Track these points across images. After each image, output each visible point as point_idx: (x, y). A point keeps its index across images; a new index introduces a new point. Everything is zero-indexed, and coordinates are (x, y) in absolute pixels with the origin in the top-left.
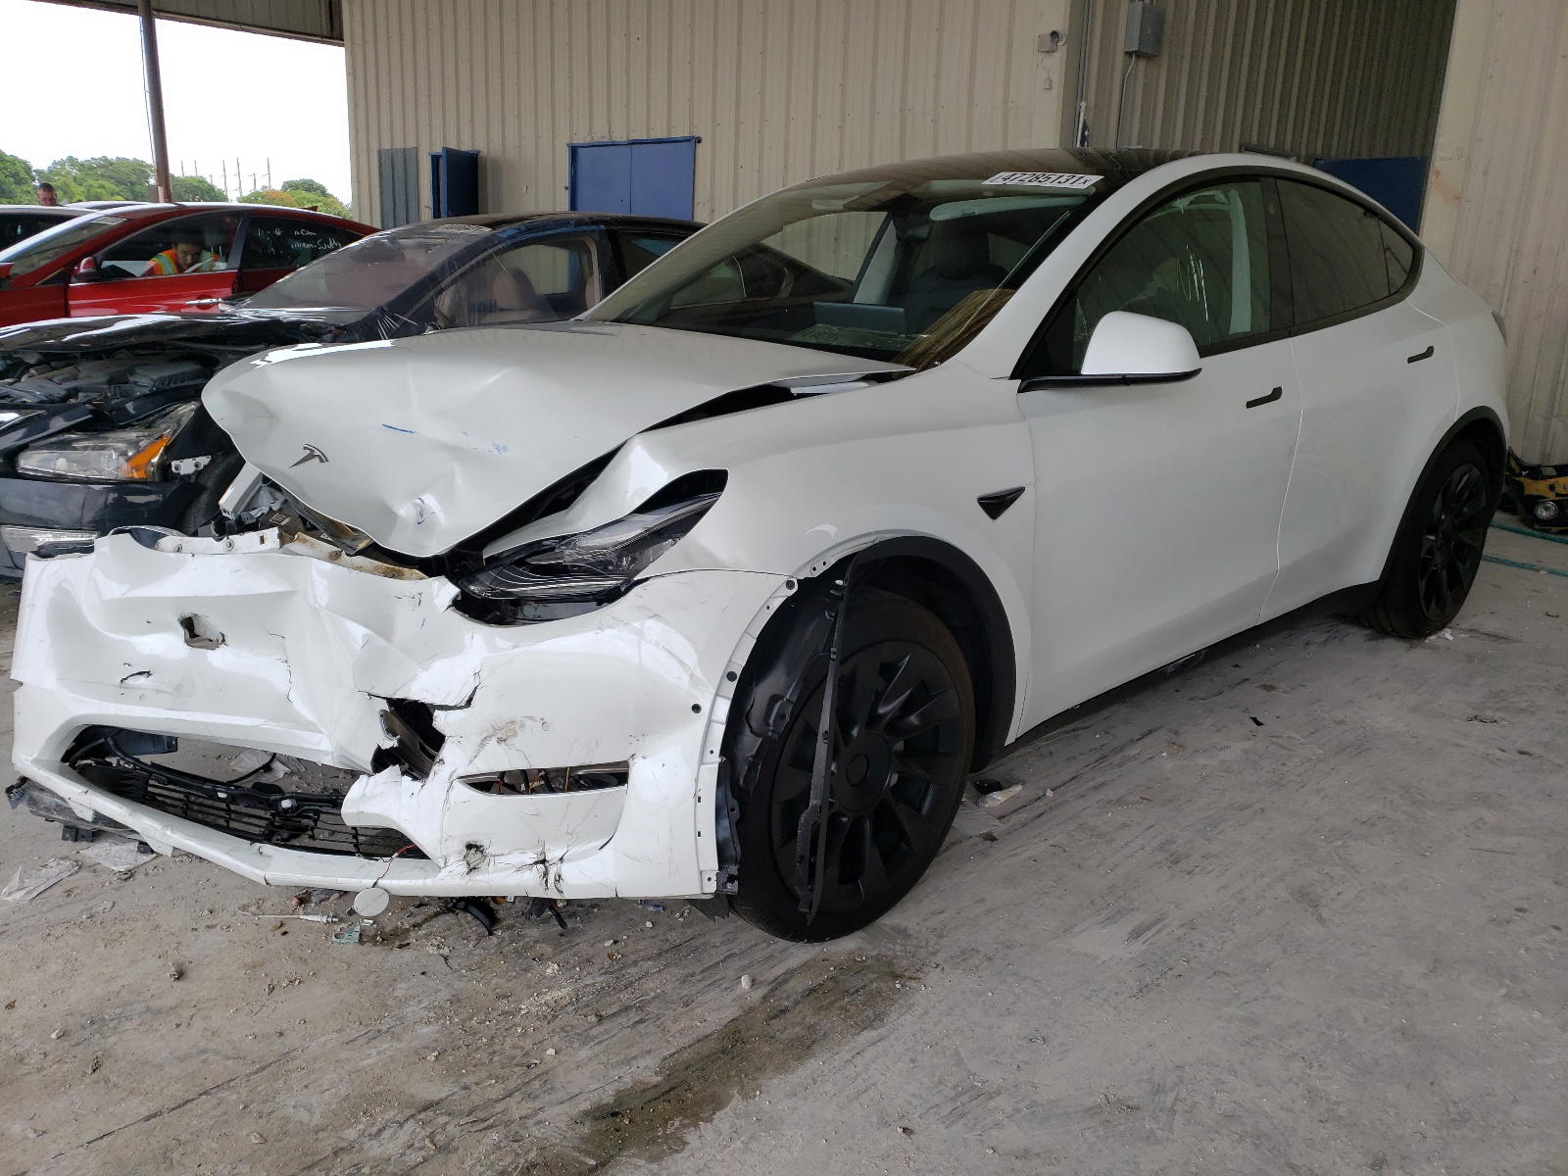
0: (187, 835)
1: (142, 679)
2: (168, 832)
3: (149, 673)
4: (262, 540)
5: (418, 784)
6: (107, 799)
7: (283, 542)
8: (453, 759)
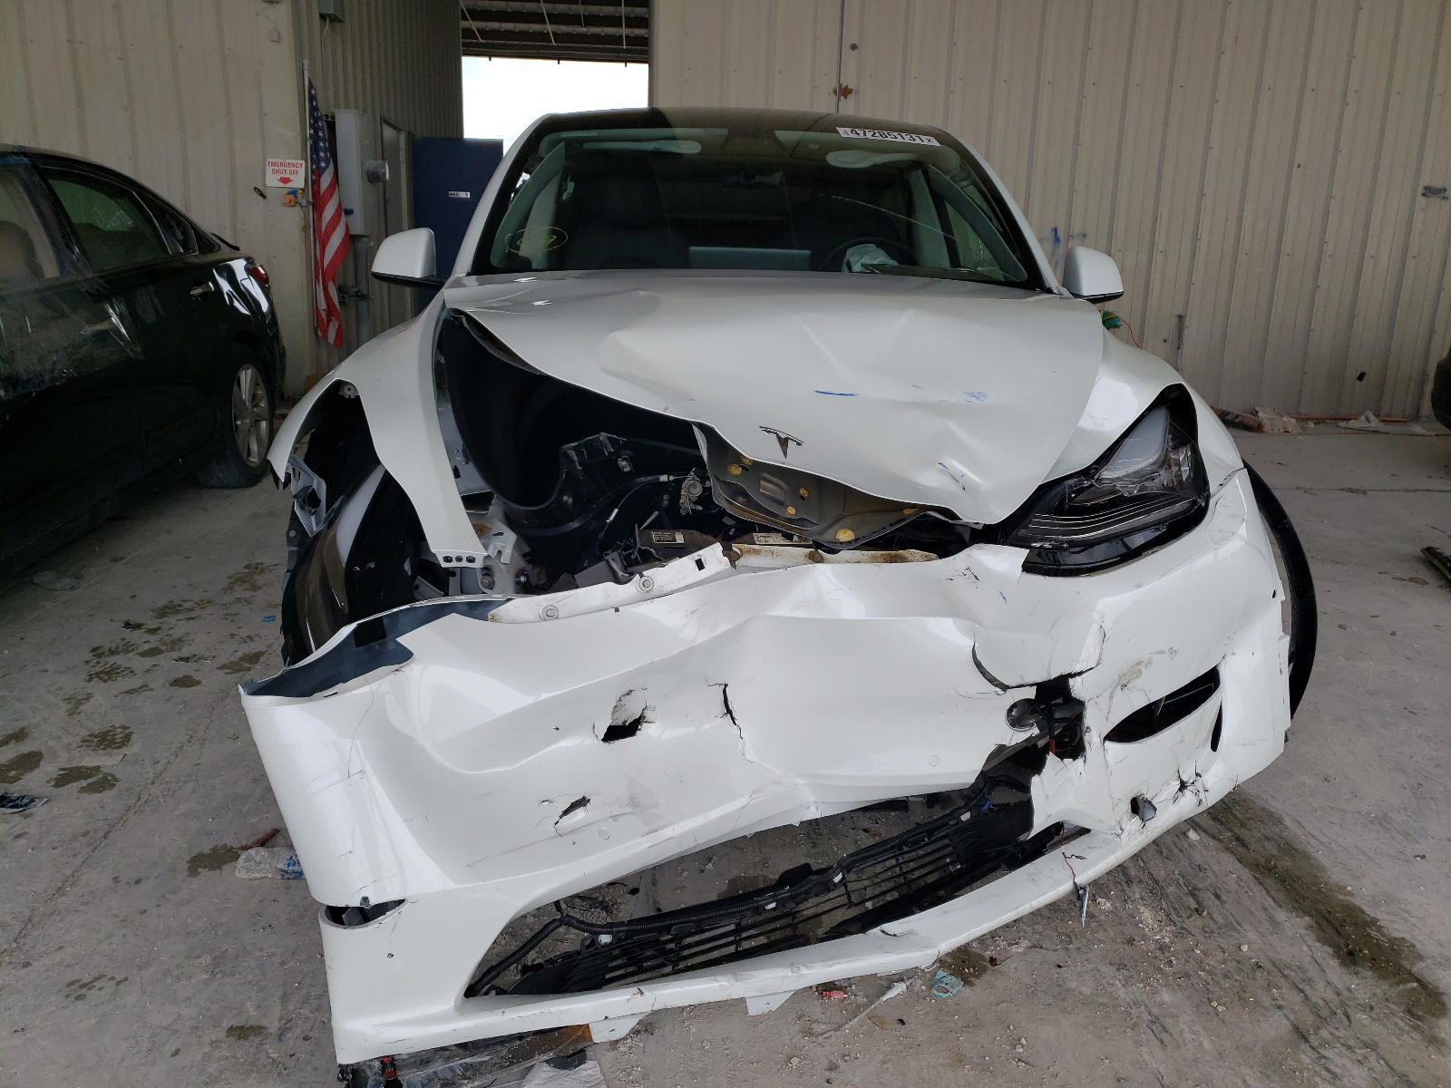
0: (829, 959)
1: (580, 814)
2: (804, 971)
3: (582, 802)
4: (700, 565)
5: (1080, 761)
6: (683, 982)
7: (733, 558)
8: (1097, 723)
